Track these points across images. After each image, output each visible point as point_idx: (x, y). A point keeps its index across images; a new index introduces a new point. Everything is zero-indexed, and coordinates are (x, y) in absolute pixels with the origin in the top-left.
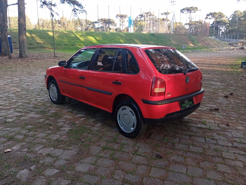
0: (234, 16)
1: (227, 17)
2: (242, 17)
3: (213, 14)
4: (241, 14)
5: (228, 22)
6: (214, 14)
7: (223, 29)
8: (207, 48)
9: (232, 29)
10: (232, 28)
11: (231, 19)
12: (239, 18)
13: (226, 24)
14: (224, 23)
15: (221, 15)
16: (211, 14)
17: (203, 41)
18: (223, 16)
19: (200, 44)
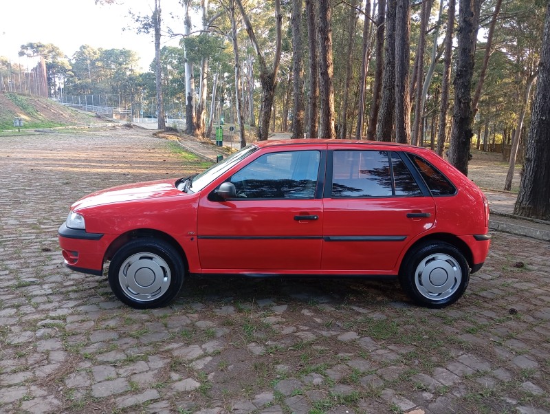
0: (81, 56)
1: (66, 57)
2: (97, 60)
3: (35, 46)
4: (95, 53)
5: (71, 68)
6: (38, 46)
7: (60, 82)
8: (61, 125)
9: (80, 84)
10: (81, 81)
11: (74, 62)
12: (93, 63)
13: (66, 71)
14: (63, 70)
15: (54, 51)
16: (31, 46)
17: (45, 108)
18: (58, 54)
19: (42, 116)
